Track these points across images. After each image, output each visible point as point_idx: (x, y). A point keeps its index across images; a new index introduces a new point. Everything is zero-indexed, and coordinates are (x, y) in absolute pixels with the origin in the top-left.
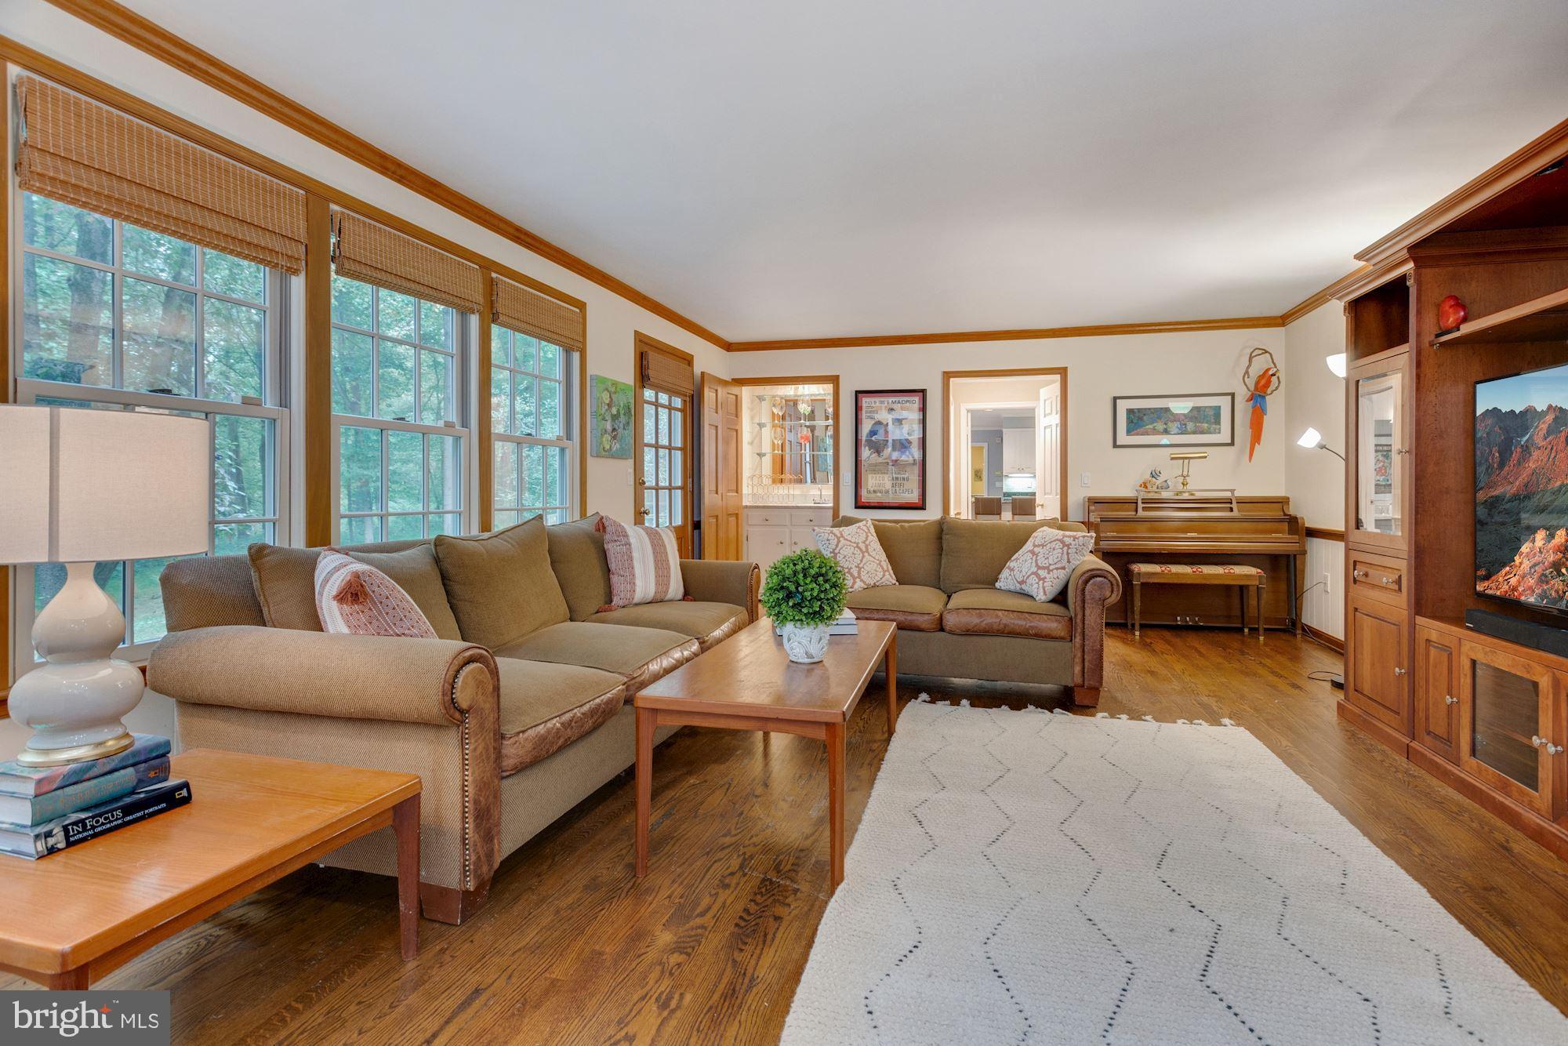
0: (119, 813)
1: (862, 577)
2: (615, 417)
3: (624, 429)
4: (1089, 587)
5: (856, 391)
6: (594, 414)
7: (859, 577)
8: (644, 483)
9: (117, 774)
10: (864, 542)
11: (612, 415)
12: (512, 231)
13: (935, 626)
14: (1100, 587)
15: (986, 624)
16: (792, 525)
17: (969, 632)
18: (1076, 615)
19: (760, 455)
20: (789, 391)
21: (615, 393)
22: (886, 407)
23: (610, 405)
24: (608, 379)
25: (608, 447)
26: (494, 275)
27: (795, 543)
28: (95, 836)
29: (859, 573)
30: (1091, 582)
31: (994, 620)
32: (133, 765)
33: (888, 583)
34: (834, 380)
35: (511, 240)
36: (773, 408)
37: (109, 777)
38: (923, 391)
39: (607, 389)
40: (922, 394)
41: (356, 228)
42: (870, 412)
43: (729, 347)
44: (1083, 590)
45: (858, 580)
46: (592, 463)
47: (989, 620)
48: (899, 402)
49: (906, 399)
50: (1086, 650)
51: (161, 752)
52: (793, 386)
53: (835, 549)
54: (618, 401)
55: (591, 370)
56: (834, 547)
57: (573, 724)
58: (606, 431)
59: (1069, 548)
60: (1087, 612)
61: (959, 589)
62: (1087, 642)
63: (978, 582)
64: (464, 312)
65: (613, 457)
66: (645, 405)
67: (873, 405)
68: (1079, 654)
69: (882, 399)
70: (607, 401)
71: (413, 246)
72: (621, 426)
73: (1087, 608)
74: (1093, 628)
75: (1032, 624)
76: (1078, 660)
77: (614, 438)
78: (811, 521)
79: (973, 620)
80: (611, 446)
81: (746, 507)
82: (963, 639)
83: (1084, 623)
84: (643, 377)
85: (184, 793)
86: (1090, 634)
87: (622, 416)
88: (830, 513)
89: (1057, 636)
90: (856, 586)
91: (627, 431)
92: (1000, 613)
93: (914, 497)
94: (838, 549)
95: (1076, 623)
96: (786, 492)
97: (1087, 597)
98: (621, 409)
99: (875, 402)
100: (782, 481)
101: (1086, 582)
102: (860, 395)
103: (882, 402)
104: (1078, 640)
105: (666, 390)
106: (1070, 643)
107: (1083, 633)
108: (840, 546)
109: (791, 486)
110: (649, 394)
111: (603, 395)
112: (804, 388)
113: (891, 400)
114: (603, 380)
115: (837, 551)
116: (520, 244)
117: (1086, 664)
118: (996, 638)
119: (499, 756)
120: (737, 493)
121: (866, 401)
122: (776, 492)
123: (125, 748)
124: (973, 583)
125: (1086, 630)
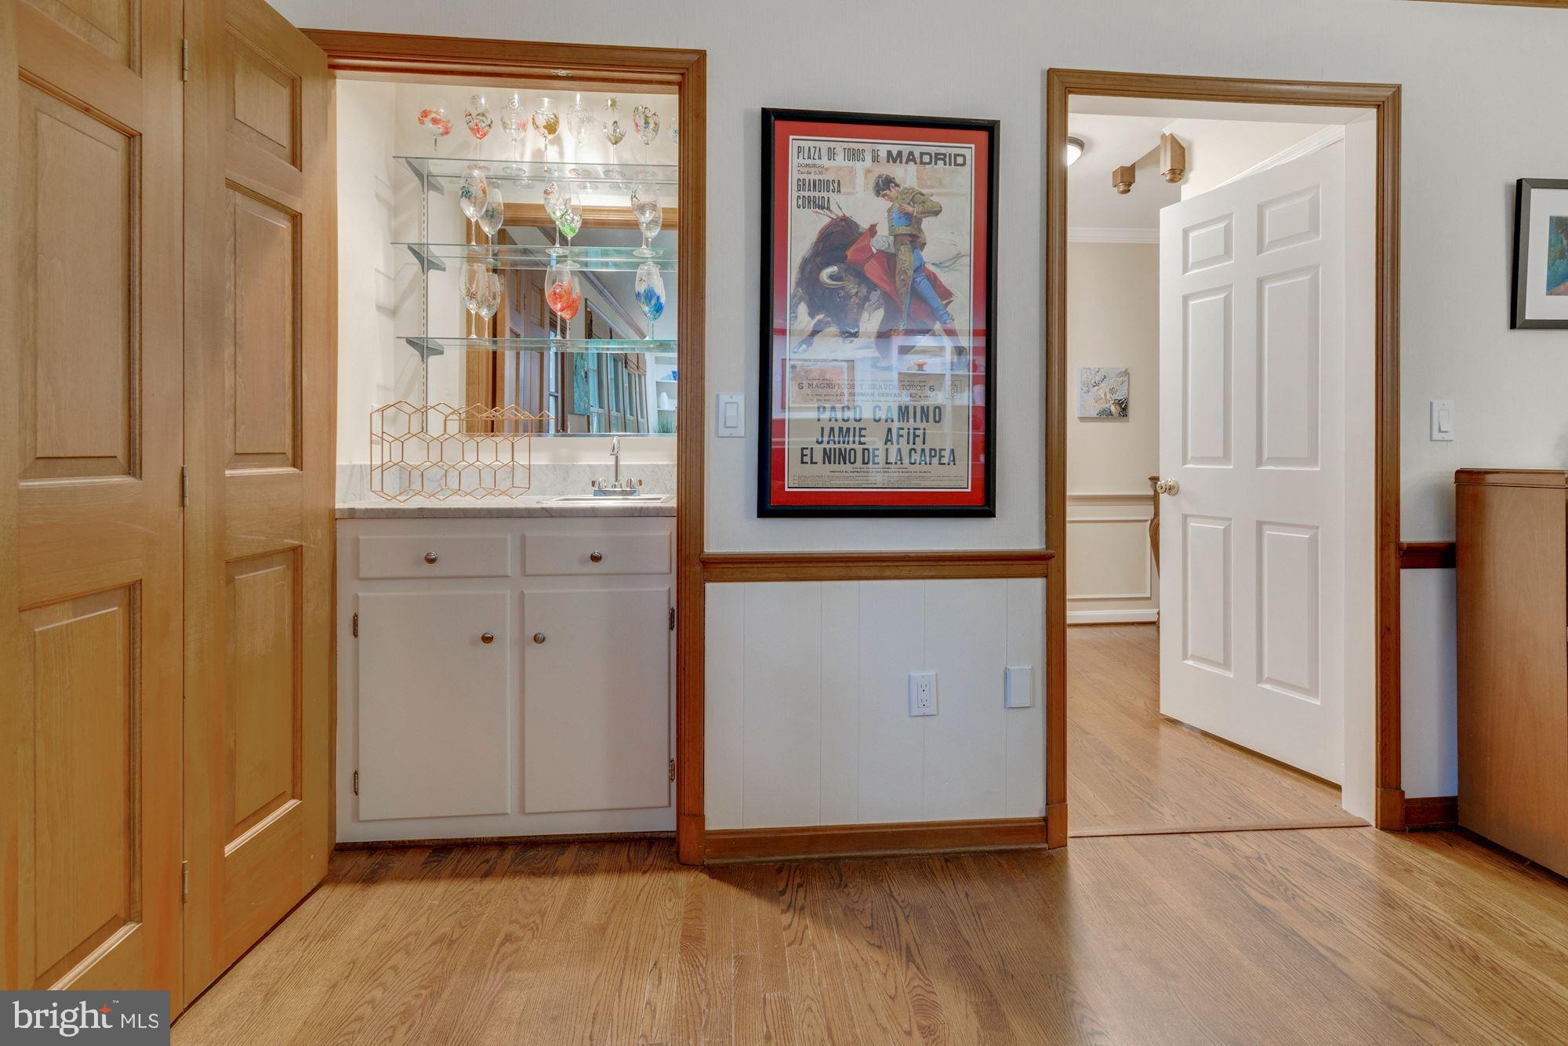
5: (766, 113)
16: (524, 574)
19: (423, 347)
22: (868, 171)
27: (538, 639)
34: (685, 70)
36: (464, 203)
38: (990, 129)
40: (983, 136)
42: (815, 185)
48: (911, 158)
49: (933, 148)
67: (825, 161)
69: (854, 144)
78: (595, 558)
81: (352, 514)
88: (667, 530)
93: (959, 478)
96: (505, 458)
99: (832, 154)
100: (492, 428)
102: (776, 124)
103: (854, 155)
109: (522, 442)
113: (882, 147)
121: (799, 151)
122: (471, 458)
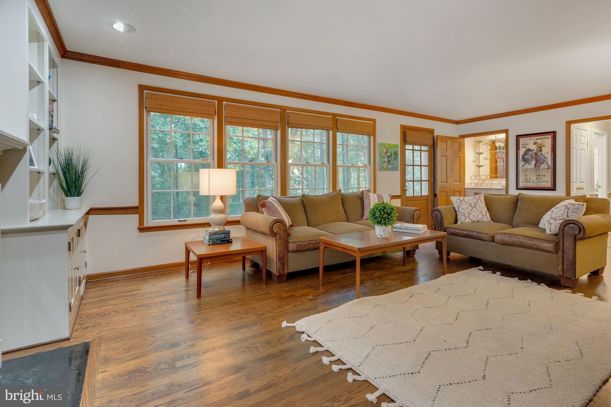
0: (220, 241)
1: (470, 217)
2: (388, 157)
3: (394, 160)
4: (566, 228)
5: (517, 136)
6: (380, 156)
7: (469, 217)
8: (405, 179)
9: (221, 235)
10: (475, 203)
11: (387, 156)
12: (344, 103)
13: (490, 239)
14: (572, 229)
15: (512, 241)
17: (505, 244)
18: (559, 241)
19: (479, 166)
20: (493, 137)
21: (389, 148)
23: (386, 153)
24: (386, 144)
25: (386, 167)
26: (337, 118)
28: (216, 244)
29: (469, 215)
30: (567, 226)
31: (516, 240)
32: (224, 234)
33: (486, 221)
34: (506, 131)
35: (344, 106)
37: (220, 235)
38: (554, 132)
39: (385, 147)
40: (553, 134)
41: (293, 115)
42: (524, 145)
43: (458, 123)
44: (563, 229)
45: (467, 218)
46: (378, 173)
47: (514, 239)
48: (540, 139)
49: (543, 137)
50: (564, 259)
51: (229, 232)
52: (494, 135)
53: (459, 205)
54: (391, 151)
55: (378, 141)
56: (458, 204)
57: (311, 244)
58: (384, 161)
59: (569, 210)
60: (565, 241)
61: (520, 226)
62: (565, 255)
63: (529, 224)
64: (328, 131)
65: (388, 170)
66: (406, 151)
67: (526, 141)
68: (561, 261)
69: (530, 138)
70: (385, 151)
71: (309, 116)
72: (393, 159)
73: (565, 239)
74: (568, 249)
75: (534, 243)
76: (560, 263)
77: (389, 164)
79: (507, 238)
80: (387, 167)
81: (467, 188)
82: (502, 246)
83: (563, 246)
84: (405, 140)
85: (231, 241)
86: (566, 251)
87: (393, 156)
89: (548, 250)
90: (466, 221)
91: (395, 161)
92: (520, 237)
93: (549, 185)
94: (460, 206)
95: (559, 245)
97: (565, 233)
98: (392, 154)
100: (496, 177)
101: (565, 226)
102: (518, 137)
103: (530, 140)
104: (560, 253)
105: (416, 144)
106: (556, 255)
107: (563, 251)
108: (461, 204)
110: (408, 147)
111: (383, 149)
112: (499, 135)
113: (535, 138)
114: (383, 144)
115: (459, 206)
116: (348, 106)
117: (565, 266)
118: (518, 248)
119: (287, 247)
120: (460, 182)
121: (522, 140)
123: (224, 230)
124: (526, 224)
125: (565, 250)
